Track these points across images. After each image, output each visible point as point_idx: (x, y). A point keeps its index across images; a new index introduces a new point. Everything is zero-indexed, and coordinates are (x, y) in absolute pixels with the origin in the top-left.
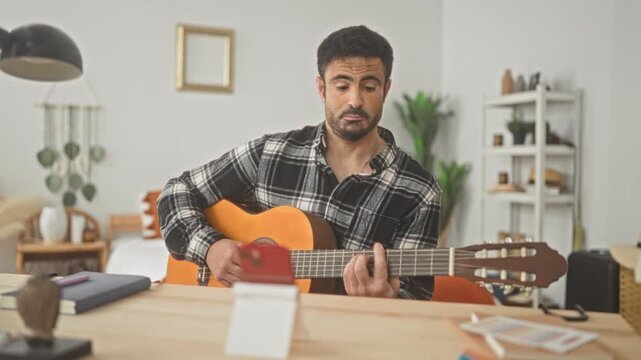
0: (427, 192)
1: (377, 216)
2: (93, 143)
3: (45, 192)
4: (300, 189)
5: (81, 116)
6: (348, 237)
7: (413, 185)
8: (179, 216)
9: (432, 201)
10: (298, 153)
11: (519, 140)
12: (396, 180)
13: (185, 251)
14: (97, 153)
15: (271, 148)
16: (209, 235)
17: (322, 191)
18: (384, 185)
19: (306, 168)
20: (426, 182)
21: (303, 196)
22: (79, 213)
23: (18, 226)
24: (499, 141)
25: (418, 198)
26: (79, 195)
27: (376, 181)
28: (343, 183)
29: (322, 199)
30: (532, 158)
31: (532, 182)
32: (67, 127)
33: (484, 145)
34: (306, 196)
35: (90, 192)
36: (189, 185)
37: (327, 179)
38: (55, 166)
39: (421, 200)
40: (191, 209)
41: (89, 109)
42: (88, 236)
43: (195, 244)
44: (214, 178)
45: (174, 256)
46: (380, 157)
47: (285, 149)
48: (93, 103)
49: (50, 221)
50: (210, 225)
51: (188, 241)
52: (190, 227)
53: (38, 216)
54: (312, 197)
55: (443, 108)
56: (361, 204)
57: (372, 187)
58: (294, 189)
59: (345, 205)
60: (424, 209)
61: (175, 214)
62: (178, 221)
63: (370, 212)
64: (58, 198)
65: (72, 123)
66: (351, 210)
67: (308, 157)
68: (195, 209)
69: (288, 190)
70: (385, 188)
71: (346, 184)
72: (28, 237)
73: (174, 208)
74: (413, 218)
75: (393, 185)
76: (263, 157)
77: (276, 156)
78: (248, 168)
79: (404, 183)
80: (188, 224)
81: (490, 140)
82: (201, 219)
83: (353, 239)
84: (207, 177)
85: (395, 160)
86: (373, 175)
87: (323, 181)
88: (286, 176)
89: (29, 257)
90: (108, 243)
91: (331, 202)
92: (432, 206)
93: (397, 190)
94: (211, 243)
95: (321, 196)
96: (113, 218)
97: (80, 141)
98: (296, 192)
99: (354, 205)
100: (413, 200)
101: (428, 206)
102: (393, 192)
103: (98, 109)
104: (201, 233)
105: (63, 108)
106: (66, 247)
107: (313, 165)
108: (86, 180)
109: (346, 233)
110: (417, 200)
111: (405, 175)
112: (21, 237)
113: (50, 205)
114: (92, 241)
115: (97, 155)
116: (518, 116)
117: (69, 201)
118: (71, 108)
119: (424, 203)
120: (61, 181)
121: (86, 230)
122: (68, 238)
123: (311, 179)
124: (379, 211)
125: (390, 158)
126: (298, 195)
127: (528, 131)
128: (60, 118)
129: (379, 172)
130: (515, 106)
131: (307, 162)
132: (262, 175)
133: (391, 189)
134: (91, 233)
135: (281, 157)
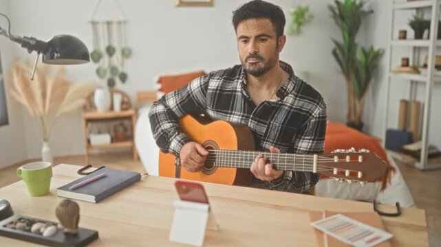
0: (315, 109)
1: (282, 127)
2: (123, 45)
3: (96, 79)
4: (232, 110)
5: (115, 28)
6: (264, 140)
7: (305, 105)
8: (163, 127)
9: (319, 114)
10: (230, 86)
11: (419, 36)
12: (294, 101)
13: (168, 148)
14: (126, 52)
15: (214, 84)
16: (182, 139)
17: (246, 112)
18: (286, 106)
19: (235, 95)
20: (315, 102)
21: (234, 114)
22: (118, 92)
23: (81, 102)
24: (403, 35)
25: (309, 113)
26: (117, 80)
27: (281, 104)
28: (259, 107)
29: (247, 117)
30: (426, 48)
31: (425, 66)
32: (106, 36)
33: (392, 38)
34: (236, 115)
35: (124, 78)
36: (166, 106)
37: (249, 104)
38: (101, 61)
39: (311, 114)
40: (169, 123)
41: (119, 23)
42: (124, 106)
43: (174, 144)
44: (180, 103)
45: (163, 151)
46: (282, 88)
47: (222, 84)
48: (122, 19)
49: (100, 97)
50: (183, 132)
51: (170, 142)
52: (171, 134)
53: (92, 94)
54: (240, 116)
55: (365, 8)
56: (271, 120)
57: (279, 108)
58: (228, 110)
59: (261, 120)
60: (313, 121)
61: (160, 126)
62: (162, 131)
63: (278, 125)
64: (104, 82)
65: (110, 33)
66: (266, 124)
67: (236, 88)
68: (172, 122)
69: (225, 111)
70: (287, 108)
71: (261, 107)
72: (88, 108)
73: (159, 123)
74: (306, 127)
75: (293, 105)
76: (209, 91)
77: (217, 90)
78: (200, 98)
79: (299, 103)
80: (169, 132)
81: (396, 35)
82: (177, 129)
83: (267, 141)
84: (176, 102)
85: (294, 87)
86: (279, 101)
87: (246, 105)
88: (223, 101)
89: (89, 121)
90: (137, 110)
91: (252, 119)
92: (319, 117)
93: (295, 109)
94: (183, 144)
95: (246, 114)
96: (139, 94)
97: (115, 44)
98: (230, 112)
99: (267, 120)
100: (305, 115)
101: (316, 118)
102: (292, 110)
103: (125, 22)
104: (178, 138)
105: (103, 23)
106: (110, 115)
107: (239, 94)
108: (120, 70)
109: (262, 138)
110: (308, 115)
111: (300, 97)
112: (85, 108)
113: (100, 88)
114: (126, 109)
115: (126, 53)
116: (420, 16)
117: (111, 83)
118: (109, 23)
119: (313, 116)
120: (105, 72)
121: (123, 103)
122: (112, 108)
123: (239, 103)
124: (283, 124)
125: (290, 87)
126: (231, 114)
127: (425, 28)
128: (102, 30)
129: (282, 99)
130: (418, 9)
131: (236, 91)
132: (208, 102)
133: (291, 108)
134: (126, 104)
135: (220, 90)
